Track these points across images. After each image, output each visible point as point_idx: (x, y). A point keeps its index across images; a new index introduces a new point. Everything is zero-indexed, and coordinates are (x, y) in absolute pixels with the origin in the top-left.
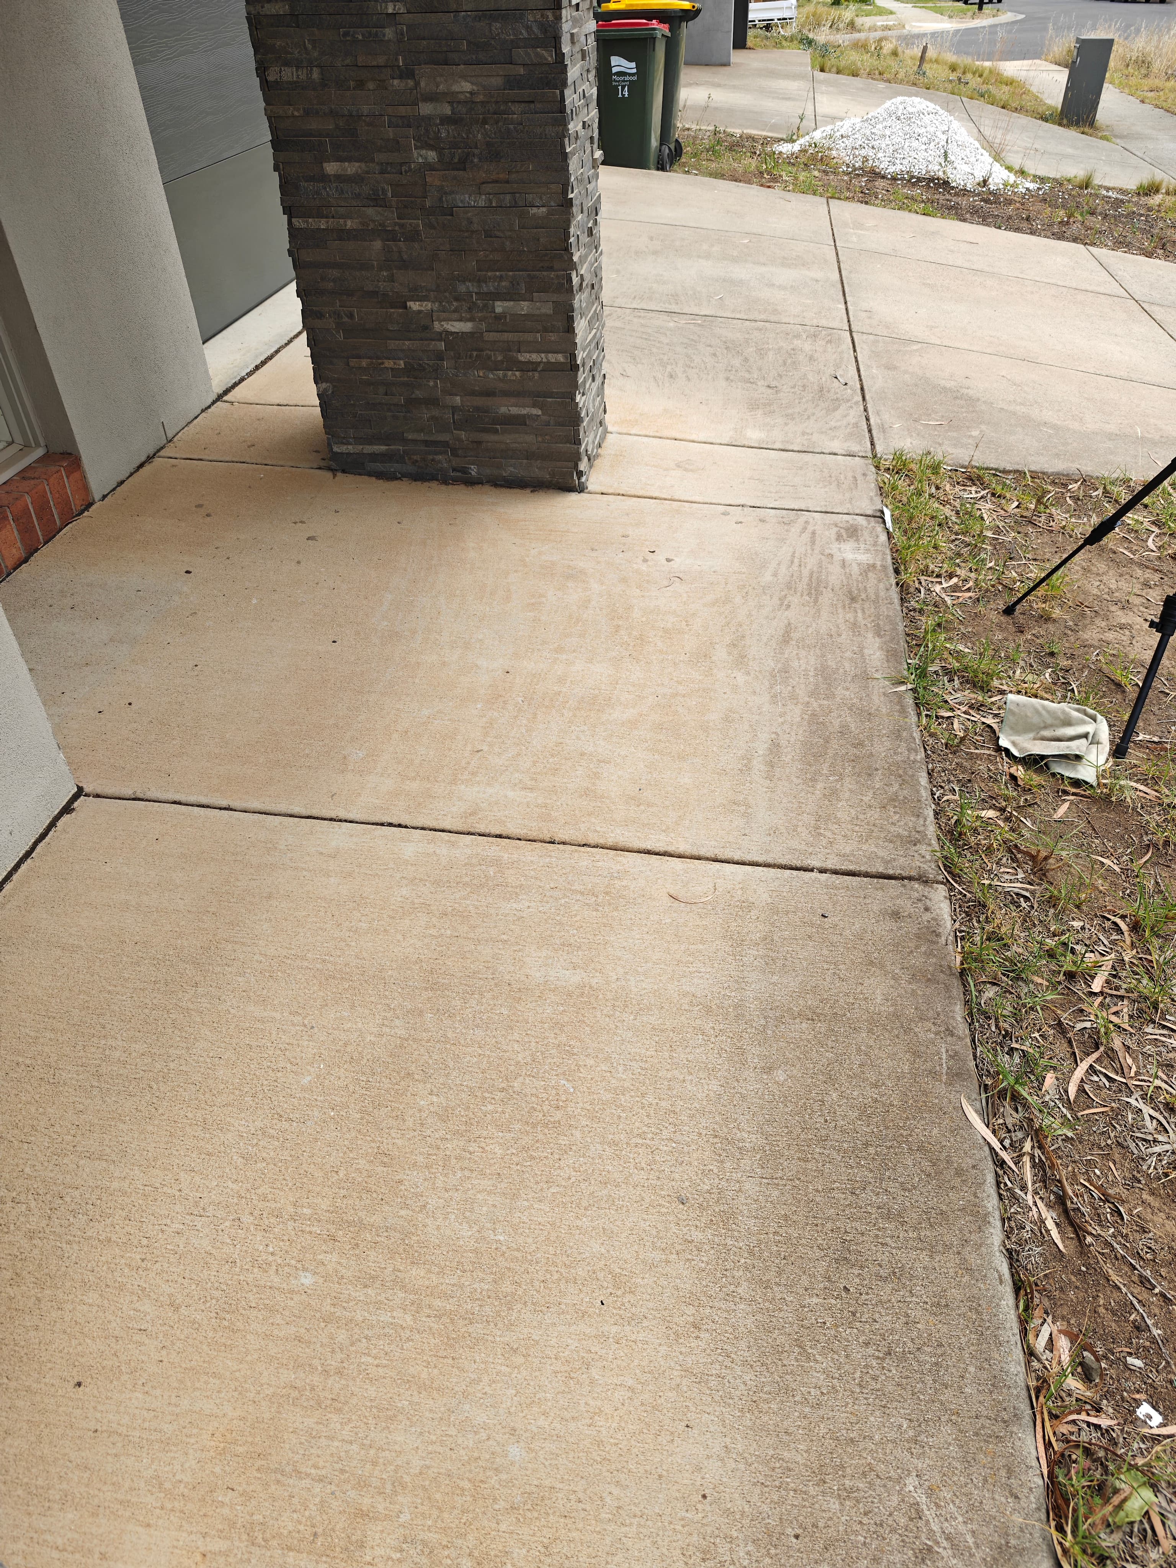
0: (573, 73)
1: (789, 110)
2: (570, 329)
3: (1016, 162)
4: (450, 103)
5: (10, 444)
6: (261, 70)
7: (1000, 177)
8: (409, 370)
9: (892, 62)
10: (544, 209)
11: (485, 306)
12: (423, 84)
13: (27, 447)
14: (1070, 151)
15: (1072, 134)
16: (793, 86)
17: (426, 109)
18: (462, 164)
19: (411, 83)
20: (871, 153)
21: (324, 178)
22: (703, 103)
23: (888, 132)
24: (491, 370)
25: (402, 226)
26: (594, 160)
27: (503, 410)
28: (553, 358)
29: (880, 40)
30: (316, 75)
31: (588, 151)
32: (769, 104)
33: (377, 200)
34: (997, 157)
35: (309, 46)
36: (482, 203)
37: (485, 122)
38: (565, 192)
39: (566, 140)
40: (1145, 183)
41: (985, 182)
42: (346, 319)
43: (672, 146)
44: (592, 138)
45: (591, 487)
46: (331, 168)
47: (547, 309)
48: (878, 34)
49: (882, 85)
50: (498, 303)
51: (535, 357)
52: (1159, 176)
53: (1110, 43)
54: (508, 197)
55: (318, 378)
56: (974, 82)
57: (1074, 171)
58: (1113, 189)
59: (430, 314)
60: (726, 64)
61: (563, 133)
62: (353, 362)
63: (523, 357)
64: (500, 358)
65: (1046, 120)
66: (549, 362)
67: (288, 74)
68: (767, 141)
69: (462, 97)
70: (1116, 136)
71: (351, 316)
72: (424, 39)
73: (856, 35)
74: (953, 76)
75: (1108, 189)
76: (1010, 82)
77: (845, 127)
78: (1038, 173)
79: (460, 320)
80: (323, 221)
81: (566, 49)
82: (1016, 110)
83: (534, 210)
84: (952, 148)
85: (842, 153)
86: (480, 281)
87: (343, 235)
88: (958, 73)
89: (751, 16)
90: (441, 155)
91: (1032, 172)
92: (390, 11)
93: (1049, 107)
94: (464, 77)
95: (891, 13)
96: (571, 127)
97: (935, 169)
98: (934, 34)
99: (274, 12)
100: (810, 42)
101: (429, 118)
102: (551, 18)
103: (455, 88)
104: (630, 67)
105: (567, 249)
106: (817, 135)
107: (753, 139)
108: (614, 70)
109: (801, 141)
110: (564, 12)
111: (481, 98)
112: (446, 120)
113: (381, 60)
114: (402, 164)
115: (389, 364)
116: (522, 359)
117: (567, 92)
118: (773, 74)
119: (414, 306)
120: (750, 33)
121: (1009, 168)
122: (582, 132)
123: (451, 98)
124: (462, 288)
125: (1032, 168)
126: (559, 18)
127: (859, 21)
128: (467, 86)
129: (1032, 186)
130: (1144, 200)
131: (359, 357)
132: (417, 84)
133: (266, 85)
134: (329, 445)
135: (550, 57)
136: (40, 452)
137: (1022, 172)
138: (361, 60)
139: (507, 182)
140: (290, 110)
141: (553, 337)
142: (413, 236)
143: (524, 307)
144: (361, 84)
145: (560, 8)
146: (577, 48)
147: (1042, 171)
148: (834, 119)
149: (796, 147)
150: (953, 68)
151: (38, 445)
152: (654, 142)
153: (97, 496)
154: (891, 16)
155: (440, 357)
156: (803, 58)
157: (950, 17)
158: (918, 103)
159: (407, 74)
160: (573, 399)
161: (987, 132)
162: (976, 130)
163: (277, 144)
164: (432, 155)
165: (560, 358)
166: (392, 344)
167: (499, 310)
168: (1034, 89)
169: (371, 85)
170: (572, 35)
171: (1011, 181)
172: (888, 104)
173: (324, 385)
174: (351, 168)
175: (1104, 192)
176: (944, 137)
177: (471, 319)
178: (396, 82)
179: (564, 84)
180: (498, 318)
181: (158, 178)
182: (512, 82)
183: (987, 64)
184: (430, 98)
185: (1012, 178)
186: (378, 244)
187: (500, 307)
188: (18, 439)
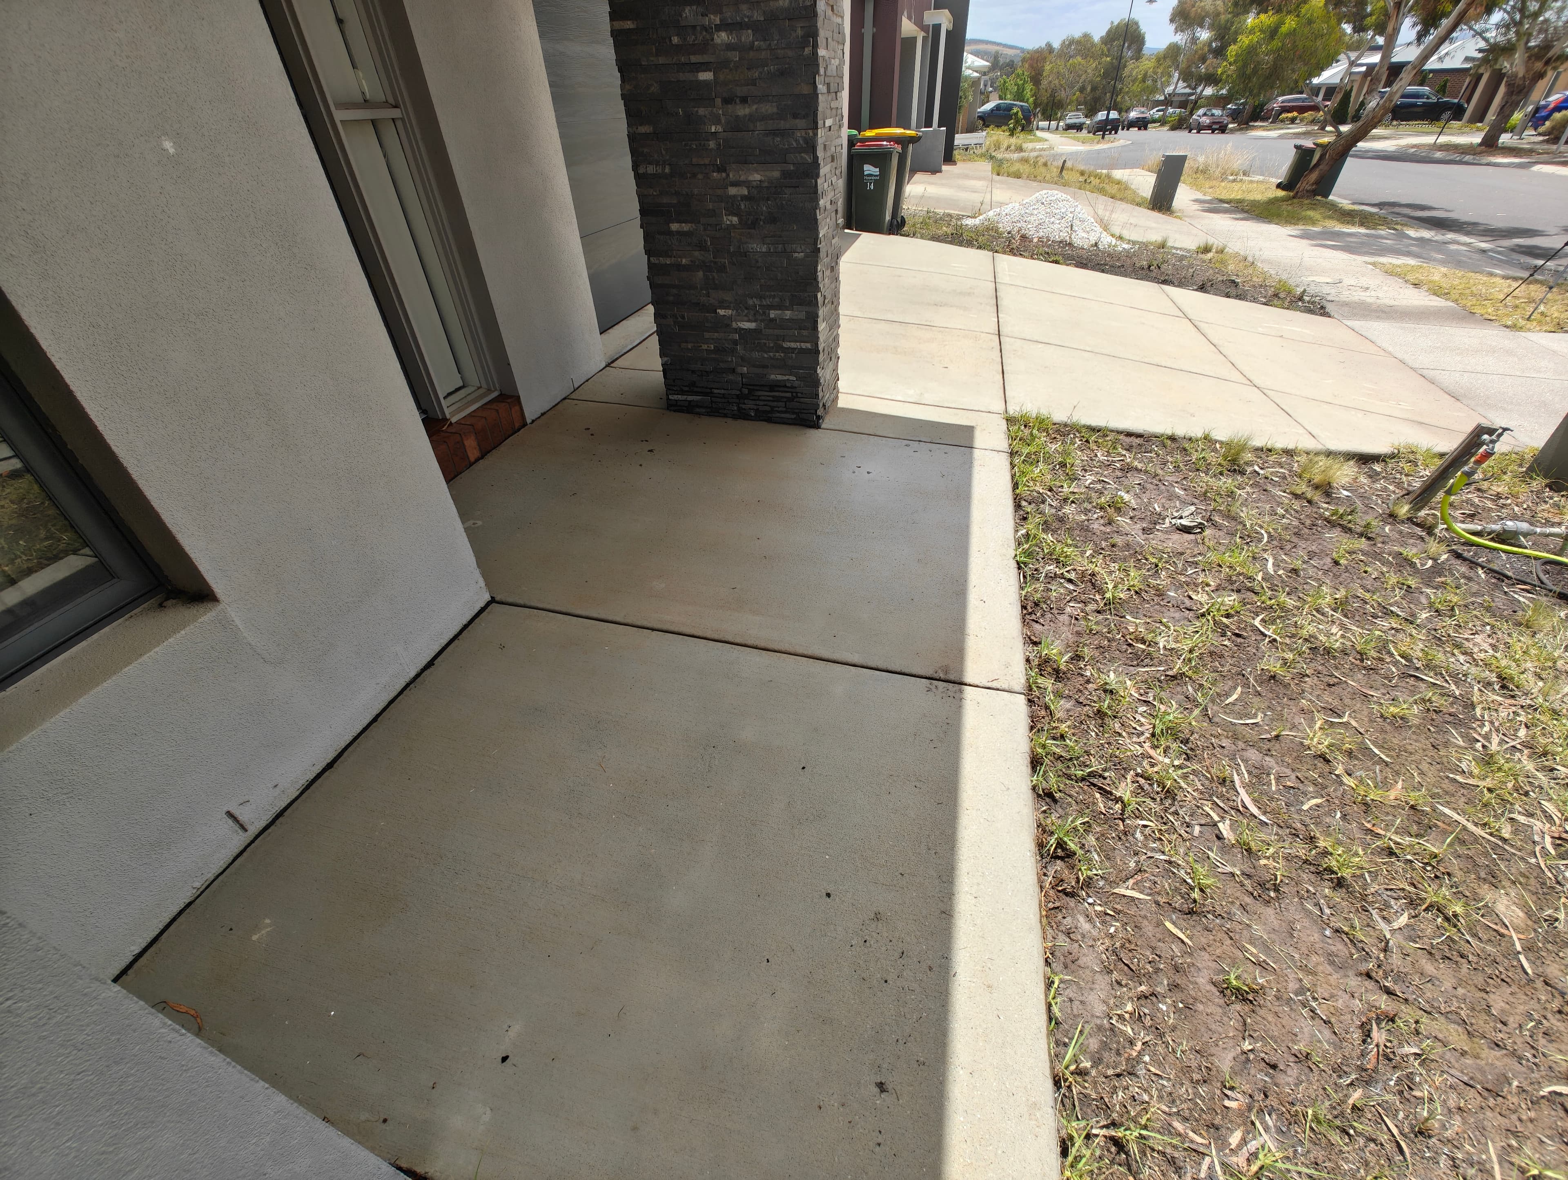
0: (824, 170)
1: (976, 198)
2: (815, 328)
3: (1117, 231)
4: (748, 187)
5: (479, 388)
6: (635, 167)
7: (1106, 240)
8: (717, 350)
9: (1043, 170)
10: (802, 254)
11: (764, 313)
12: (731, 176)
13: (489, 391)
14: (1154, 225)
15: (1156, 215)
16: (979, 184)
17: (732, 191)
18: (754, 225)
19: (724, 175)
20: (1024, 225)
21: (670, 233)
22: (921, 194)
23: (1035, 212)
24: (766, 352)
25: (715, 263)
26: (837, 225)
27: (773, 377)
28: (804, 345)
29: (1037, 157)
30: (667, 170)
31: (834, 219)
32: (963, 195)
33: (702, 247)
34: (1106, 228)
35: (664, 152)
36: (764, 250)
37: (768, 199)
38: (815, 243)
39: (818, 211)
40: (1202, 245)
41: (1096, 244)
42: (680, 319)
43: (899, 220)
44: (836, 211)
45: (823, 426)
46: (674, 227)
47: (802, 316)
48: (1035, 154)
49: (1035, 184)
50: (772, 312)
51: (793, 345)
52: (1211, 241)
53: (1184, 158)
54: (780, 246)
55: (662, 355)
56: (1095, 182)
57: (1154, 237)
58: (1181, 249)
59: (730, 318)
60: (940, 171)
61: (816, 206)
62: (683, 345)
63: (787, 345)
64: (772, 345)
65: (1139, 205)
66: (801, 348)
67: (651, 169)
68: (960, 218)
69: (755, 183)
70: (1185, 216)
71: (683, 317)
72: (733, 148)
73: (1022, 154)
74: (1082, 179)
75: (1177, 249)
76: (1119, 182)
77: (1007, 209)
78: (1131, 238)
79: (749, 321)
80: (668, 259)
81: (820, 154)
82: (1121, 199)
83: (796, 255)
84: (1076, 222)
85: (1005, 226)
86: (761, 298)
87: (679, 267)
88: (1086, 176)
89: (956, 143)
90: (740, 220)
91: (1128, 238)
92: (713, 130)
93: (1142, 198)
94: (757, 171)
95: (1046, 140)
96: (822, 202)
97: (1064, 235)
98: (1071, 154)
99: (643, 131)
100: (992, 157)
101: (735, 196)
102: (811, 134)
103: (751, 178)
104: (875, 171)
105: (815, 279)
106: (991, 214)
107: (950, 215)
108: (866, 173)
109: (981, 217)
110: (819, 131)
111: (766, 184)
112: (744, 198)
113: (707, 161)
114: (716, 225)
115: (705, 347)
116: (785, 346)
117: (820, 181)
118: (967, 177)
119: (721, 312)
120: (955, 152)
121: (1113, 236)
122: (828, 206)
123: (747, 184)
124: (750, 302)
125: (1126, 234)
126: (816, 134)
127: (1025, 146)
128: (757, 177)
129: (1126, 246)
130: (1200, 256)
131: (687, 342)
132: (728, 175)
133: (638, 176)
134: (667, 395)
135: (809, 159)
136: (495, 394)
137: (1120, 238)
138: (695, 161)
139: (780, 237)
140: (651, 191)
141: (805, 333)
142: (722, 269)
143: (788, 314)
144: (694, 176)
145: (817, 128)
146: (829, 154)
147: (1134, 237)
148: (1001, 204)
149: (977, 221)
150: (1082, 173)
151: (496, 390)
152: (888, 218)
153: (529, 421)
154: (1046, 143)
155: (735, 343)
156: (986, 167)
157: (1083, 143)
158: (1056, 193)
159: (721, 169)
160: (816, 371)
161: (1100, 212)
162: (1093, 212)
163: (643, 212)
164: (735, 220)
165: (809, 346)
166: (707, 335)
167: (772, 316)
168: (1133, 187)
169: (700, 176)
170: (825, 145)
171: (1113, 244)
172: (1037, 194)
173: (666, 359)
174: (686, 227)
175: (1174, 251)
176: (1072, 215)
177: (755, 321)
178: (715, 174)
179: (818, 176)
180: (772, 320)
181: (577, 233)
182: (785, 174)
183: (1104, 171)
184: (735, 184)
185: (1114, 241)
186: (700, 274)
187: (773, 314)
188: (484, 385)
